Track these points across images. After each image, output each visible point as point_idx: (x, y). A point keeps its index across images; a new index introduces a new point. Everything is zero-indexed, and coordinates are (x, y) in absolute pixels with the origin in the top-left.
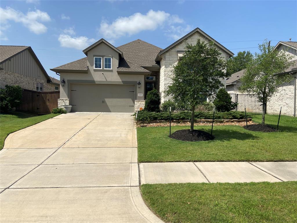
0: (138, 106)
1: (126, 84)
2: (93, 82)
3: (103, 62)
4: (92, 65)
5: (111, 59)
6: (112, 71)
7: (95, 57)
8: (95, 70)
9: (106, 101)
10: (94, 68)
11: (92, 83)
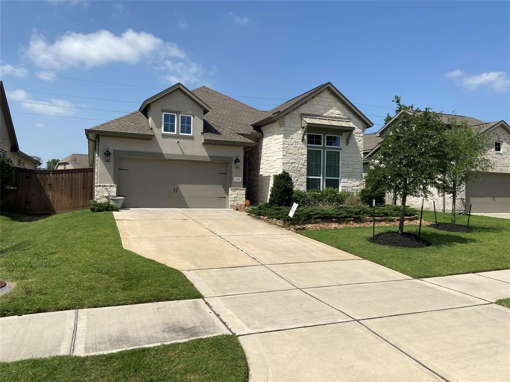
0: (235, 198)
1: (215, 161)
2: (162, 154)
3: (177, 123)
4: (159, 127)
5: (192, 118)
6: (192, 138)
7: (164, 113)
8: (164, 136)
9: (181, 189)
10: (163, 132)
11: (159, 157)
